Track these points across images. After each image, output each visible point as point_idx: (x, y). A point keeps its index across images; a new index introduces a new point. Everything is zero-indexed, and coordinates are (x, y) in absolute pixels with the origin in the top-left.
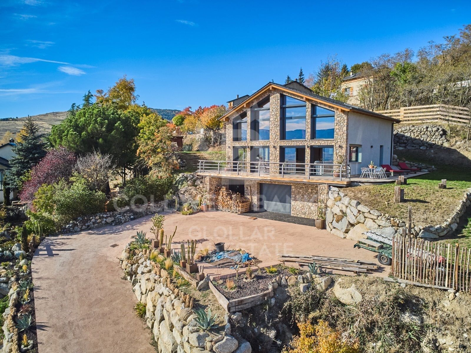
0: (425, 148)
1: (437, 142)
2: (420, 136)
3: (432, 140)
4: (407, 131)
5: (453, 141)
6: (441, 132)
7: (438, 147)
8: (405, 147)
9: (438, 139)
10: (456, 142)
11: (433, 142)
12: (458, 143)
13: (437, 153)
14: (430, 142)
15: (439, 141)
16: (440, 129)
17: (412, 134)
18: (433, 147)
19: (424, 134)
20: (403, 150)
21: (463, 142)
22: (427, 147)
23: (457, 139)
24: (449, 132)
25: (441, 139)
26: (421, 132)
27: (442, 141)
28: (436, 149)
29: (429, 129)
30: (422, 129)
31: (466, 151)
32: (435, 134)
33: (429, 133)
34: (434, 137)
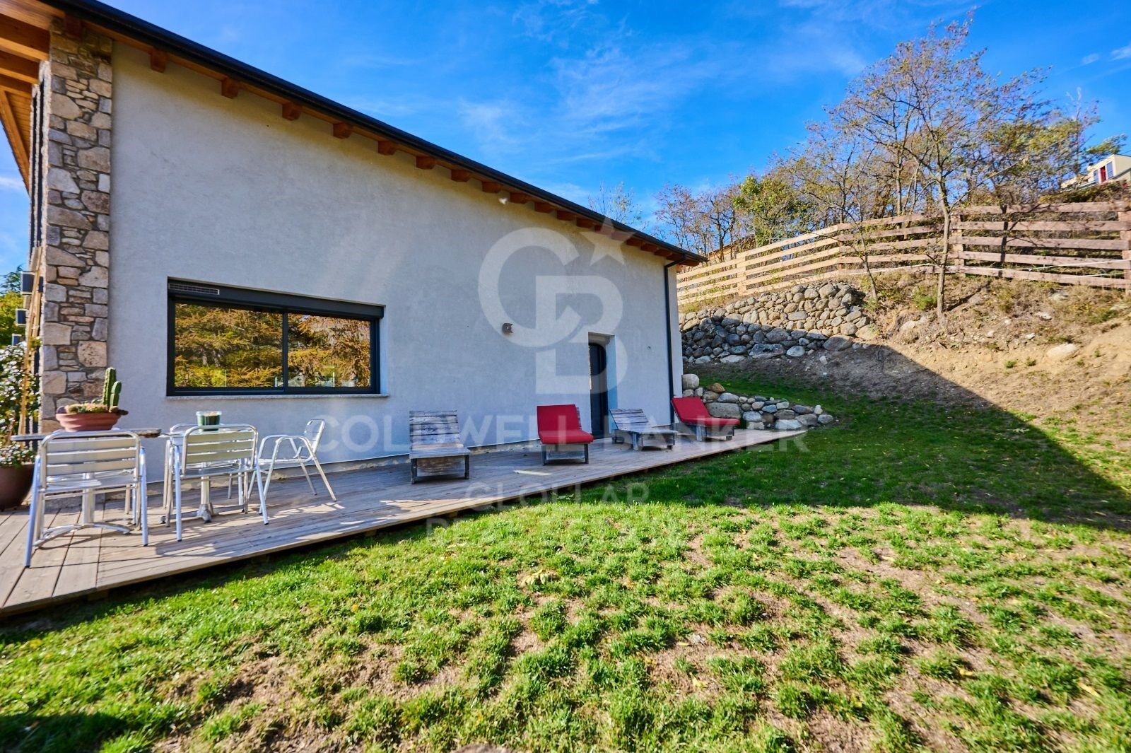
0: (801, 352)
1: (835, 330)
2: (782, 316)
3: (820, 324)
4: (746, 308)
5: (888, 320)
6: (848, 297)
7: (841, 346)
8: (745, 354)
9: (839, 320)
10: (900, 321)
11: (825, 332)
12: (908, 325)
13: (837, 364)
14: (814, 331)
15: (843, 326)
16: (843, 288)
17: (763, 315)
18: (826, 345)
19: (796, 309)
20: (738, 362)
21: (924, 319)
22: (807, 349)
23: (903, 313)
24: (871, 297)
25: (847, 318)
26: (785, 306)
27: (851, 325)
28: (836, 353)
29: (810, 293)
30: (789, 297)
31: (942, 348)
32: (826, 305)
33: (808, 305)
34: (824, 315)
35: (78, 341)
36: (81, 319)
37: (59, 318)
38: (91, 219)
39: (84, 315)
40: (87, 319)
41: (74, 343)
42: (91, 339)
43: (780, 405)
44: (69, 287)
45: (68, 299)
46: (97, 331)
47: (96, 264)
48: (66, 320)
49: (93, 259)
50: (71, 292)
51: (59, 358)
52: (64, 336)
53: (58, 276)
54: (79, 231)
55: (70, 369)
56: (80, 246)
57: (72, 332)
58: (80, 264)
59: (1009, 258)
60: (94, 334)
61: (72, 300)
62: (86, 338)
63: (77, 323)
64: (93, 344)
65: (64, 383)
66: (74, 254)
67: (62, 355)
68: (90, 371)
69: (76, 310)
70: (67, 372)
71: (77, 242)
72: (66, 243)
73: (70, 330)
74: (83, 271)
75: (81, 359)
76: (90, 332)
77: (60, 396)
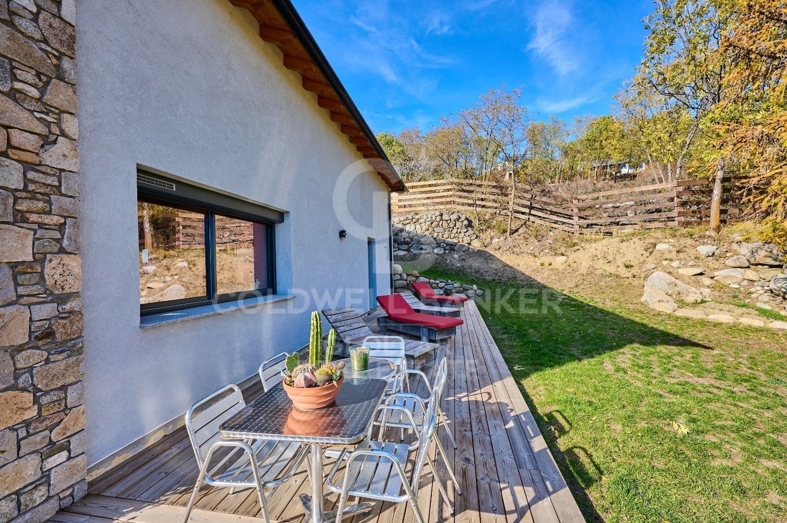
0: (442, 252)
1: (461, 240)
2: (431, 229)
3: (452, 236)
4: (408, 221)
5: (486, 236)
6: (466, 222)
7: (464, 249)
8: (408, 250)
9: (462, 234)
10: (492, 238)
11: (455, 241)
12: (495, 240)
13: (464, 260)
14: (449, 239)
15: (465, 238)
16: (463, 218)
17: (418, 227)
18: (456, 248)
19: (438, 225)
20: (405, 255)
21: (502, 238)
22: (445, 250)
23: (492, 234)
24: (476, 223)
25: (467, 234)
26: (432, 223)
27: (469, 238)
28: (462, 253)
29: (445, 217)
30: (434, 218)
31: (512, 255)
32: (455, 226)
33: (445, 224)
34: (455, 231)
35: (45, 254)
36: (47, 219)
37: (14, 216)
38: (55, 61)
39: (49, 213)
40: (56, 220)
41: (40, 259)
42: (62, 251)
43: (456, 285)
44: (28, 166)
45: (25, 186)
46: (70, 239)
47: (63, 134)
48: (26, 220)
49: (59, 123)
50: (31, 175)
51: (17, 285)
52: (24, 246)
53: (9, 145)
54: (38, 75)
55: (35, 300)
56: (39, 100)
57: (35, 239)
58: (41, 129)
59: (533, 212)
60: (65, 243)
61: (31, 187)
62: (56, 249)
63: (41, 226)
64: (67, 259)
65: (27, 323)
66: (32, 112)
67: (20, 278)
68: (62, 299)
69: (40, 205)
70: (29, 306)
71: (34, 93)
72: (19, 91)
73: (31, 237)
74: (47, 141)
75: (49, 282)
76: (59, 241)
77: (20, 349)
